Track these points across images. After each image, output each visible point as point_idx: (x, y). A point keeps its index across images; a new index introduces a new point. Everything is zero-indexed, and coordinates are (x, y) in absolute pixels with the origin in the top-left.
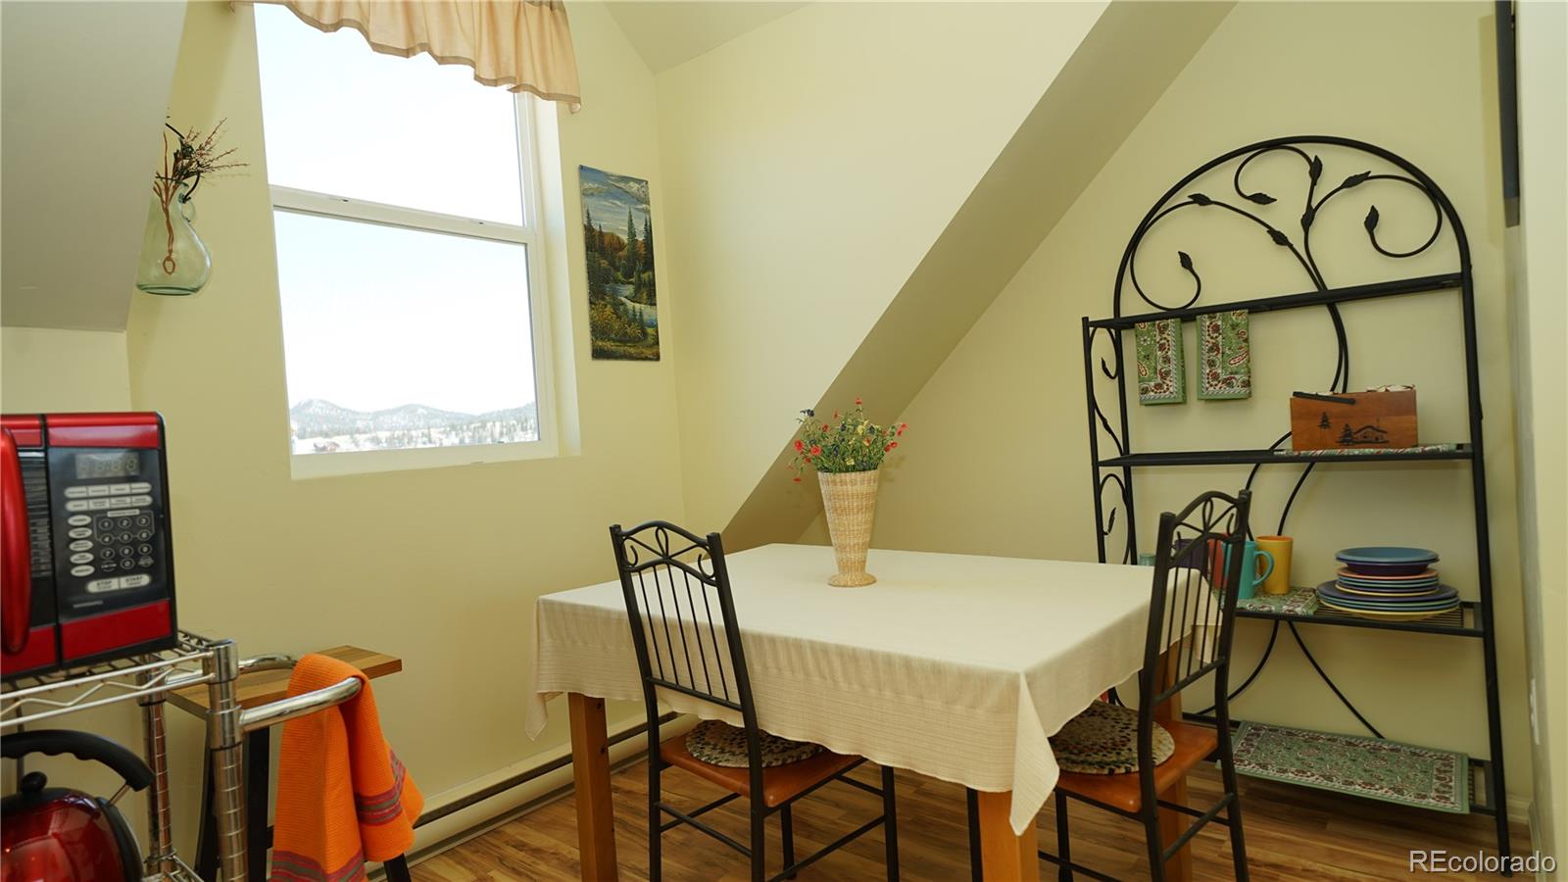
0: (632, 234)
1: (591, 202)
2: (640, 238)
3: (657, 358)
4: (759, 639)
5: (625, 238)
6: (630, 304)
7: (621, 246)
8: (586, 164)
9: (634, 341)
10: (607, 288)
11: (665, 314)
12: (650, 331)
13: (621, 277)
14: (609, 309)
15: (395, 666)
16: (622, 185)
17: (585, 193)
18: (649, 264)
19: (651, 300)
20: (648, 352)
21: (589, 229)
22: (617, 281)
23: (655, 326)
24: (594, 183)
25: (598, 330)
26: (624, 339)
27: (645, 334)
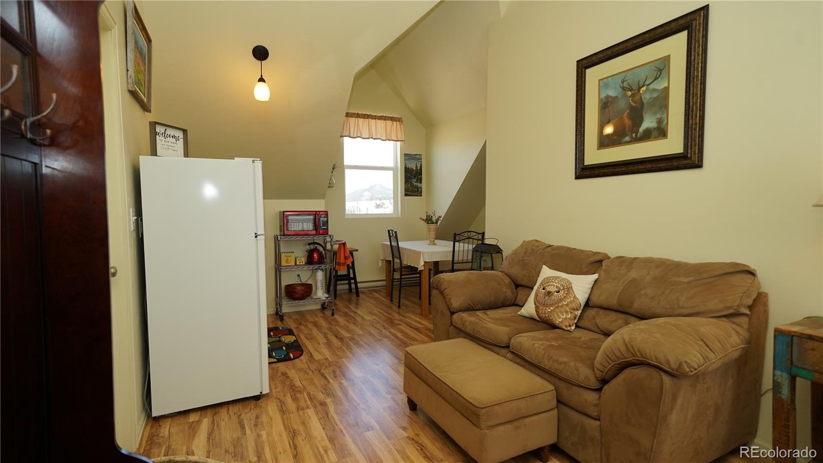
0: (417, 167)
1: (407, 161)
2: (419, 168)
3: (421, 195)
4: (403, 248)
5: (415, 169)
6: (415, 183)
7: (414, 170)
8: (406, 153)
9: (415, 192)
10: (409, 180)
11: (424, 185)
12: (420, 189)
13: (413, 177)
14: (409, 185)
15: (357, 250)
16: (415, 156)
17: (405, 160)
18: (421, 174)
19: (421, 183)
20: (419, 195)
21: (406, 167)
22: (412, 179)
23: (421, 188)
24: (407, 157)
25: (406, 190)
26: (413, 191)
27: (418, 190)
